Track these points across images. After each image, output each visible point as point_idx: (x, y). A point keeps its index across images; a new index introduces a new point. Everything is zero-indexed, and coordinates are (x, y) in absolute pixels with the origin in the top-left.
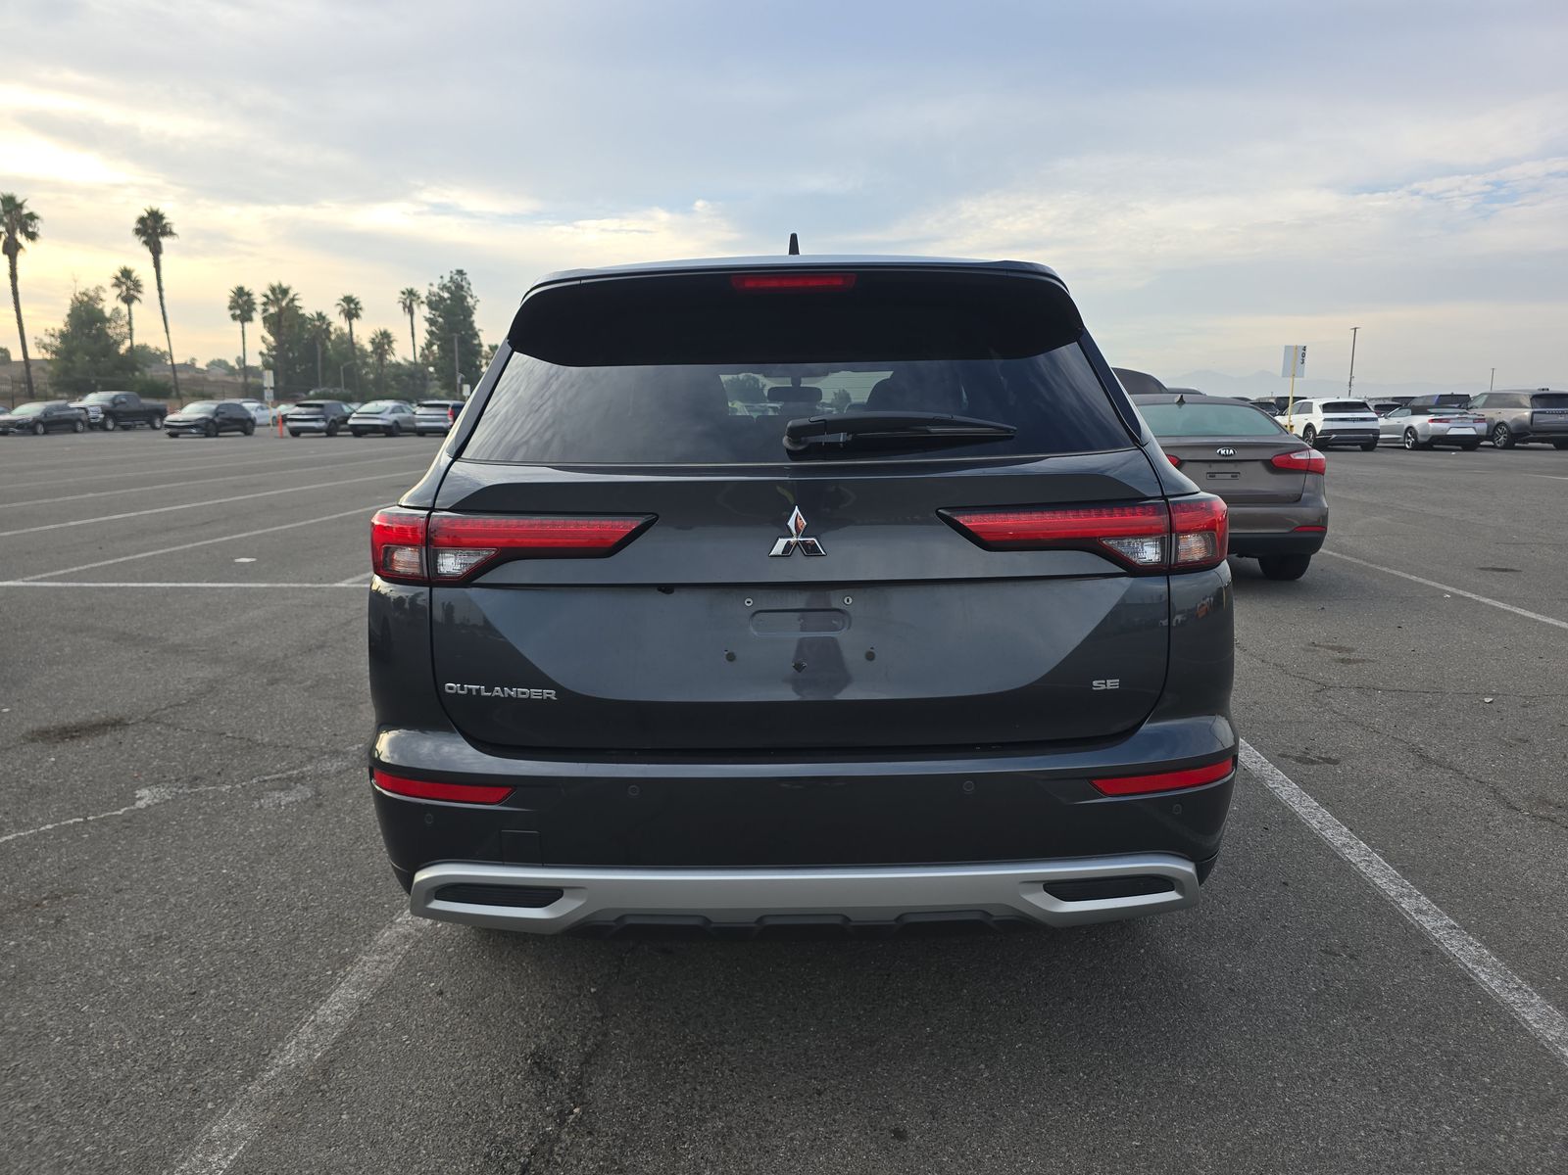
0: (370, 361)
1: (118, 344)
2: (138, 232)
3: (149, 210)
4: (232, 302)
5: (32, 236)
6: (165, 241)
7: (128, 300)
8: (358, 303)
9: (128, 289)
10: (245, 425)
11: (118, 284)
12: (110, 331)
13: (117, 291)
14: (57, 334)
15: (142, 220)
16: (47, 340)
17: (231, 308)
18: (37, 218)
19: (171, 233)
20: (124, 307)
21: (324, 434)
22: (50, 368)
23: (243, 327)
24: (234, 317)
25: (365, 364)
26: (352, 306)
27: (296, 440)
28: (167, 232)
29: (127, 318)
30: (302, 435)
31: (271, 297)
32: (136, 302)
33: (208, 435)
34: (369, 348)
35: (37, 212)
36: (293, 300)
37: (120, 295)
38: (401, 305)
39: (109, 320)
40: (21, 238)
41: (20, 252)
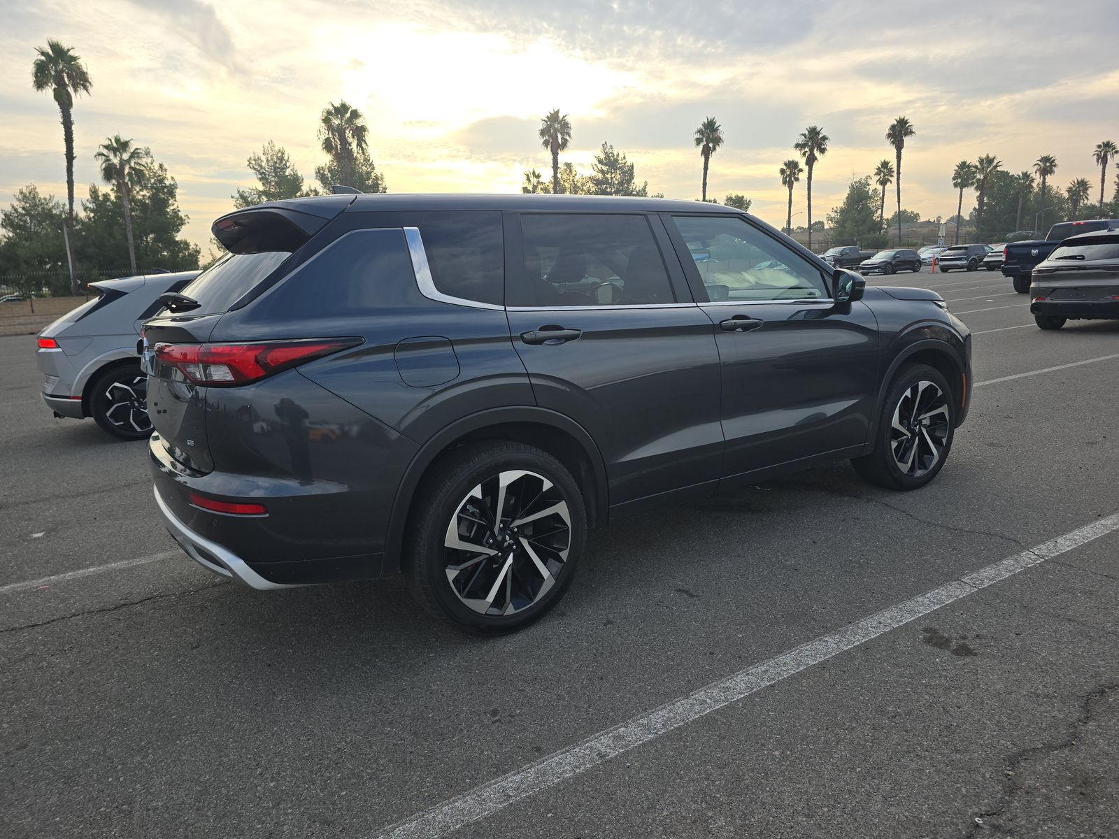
0: (1065, 206)
1: (873, 213)
2: (889, 135)
3: (898, 119)
4: (956, 174)
5: (823, 151)
6: (906, 140)
7: (883, 183)
8: (1053, 161)
9: (885, 175)
10: (914, 265)
11: (879, 171)
12: (870, 205)
13: (878, 177)
14: (838, 211)
15: (893, 127)
16: (833, 215)
17: (954, 179)
18: (827, 139)
19: (912, 132)
20: (880, 188)
21: (965, 270)
22: (832, 233)
23: (961, 192)
24: (956, 185)
25: (1062, 209)
26: (1048, 164)
27: (945, 274)
28: (909, 132)
29: (881, 195)
30: (950, 271)
31: (979, 167)
32: (889, 183)
33: (885, 274)
34: (1066, 195)
35: (828, 135)
36: (996, 166)
37: (879, 180)
38: (1095, 157)
39: (870, 198)
40: (817, 153)
41: (816, 161)
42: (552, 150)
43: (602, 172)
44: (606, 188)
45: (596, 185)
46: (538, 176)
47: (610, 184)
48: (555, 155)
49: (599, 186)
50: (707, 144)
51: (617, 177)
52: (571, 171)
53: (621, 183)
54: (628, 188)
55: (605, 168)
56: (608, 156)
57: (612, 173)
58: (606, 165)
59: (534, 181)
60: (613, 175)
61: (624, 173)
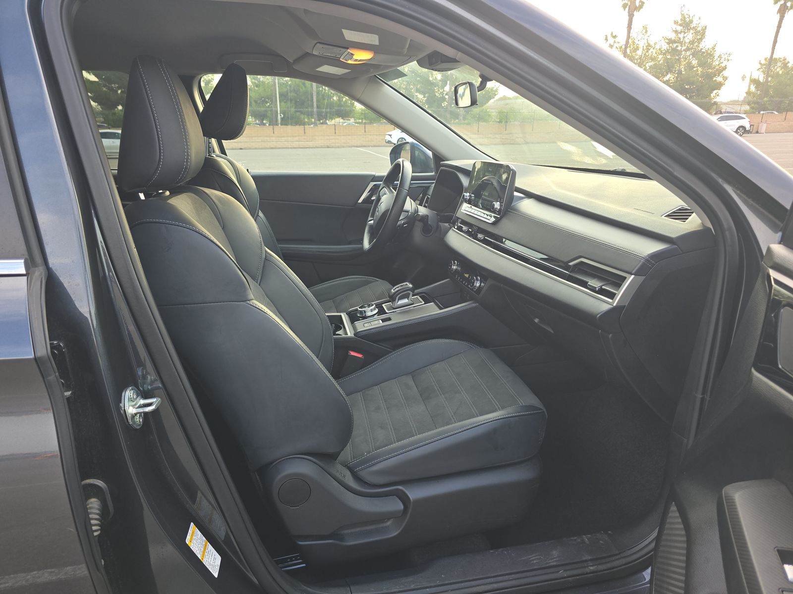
42: (629, 12)
43: (676, 32)
44: (677, 46)
45: (668, 43)
46: (615, 37)
47: (681, 43)
48: (631, 16)
49: (671, 45)
50: (785, 3)
51: (690, 36)
52: (646, 32)
53: (692, 42)
54: (698, 46)
55: (679, 28)
56: (684, 18)
57: (685, 33)
58: (680, 25)
59: (611, 40)
60: (685, 35)
61: (697, 33)
